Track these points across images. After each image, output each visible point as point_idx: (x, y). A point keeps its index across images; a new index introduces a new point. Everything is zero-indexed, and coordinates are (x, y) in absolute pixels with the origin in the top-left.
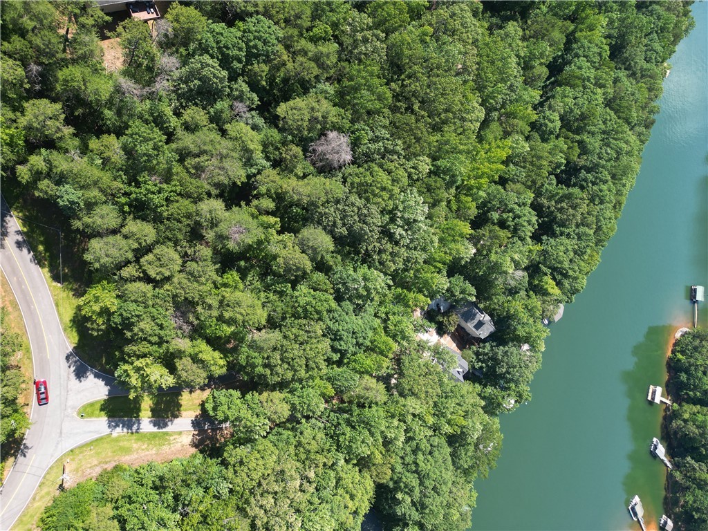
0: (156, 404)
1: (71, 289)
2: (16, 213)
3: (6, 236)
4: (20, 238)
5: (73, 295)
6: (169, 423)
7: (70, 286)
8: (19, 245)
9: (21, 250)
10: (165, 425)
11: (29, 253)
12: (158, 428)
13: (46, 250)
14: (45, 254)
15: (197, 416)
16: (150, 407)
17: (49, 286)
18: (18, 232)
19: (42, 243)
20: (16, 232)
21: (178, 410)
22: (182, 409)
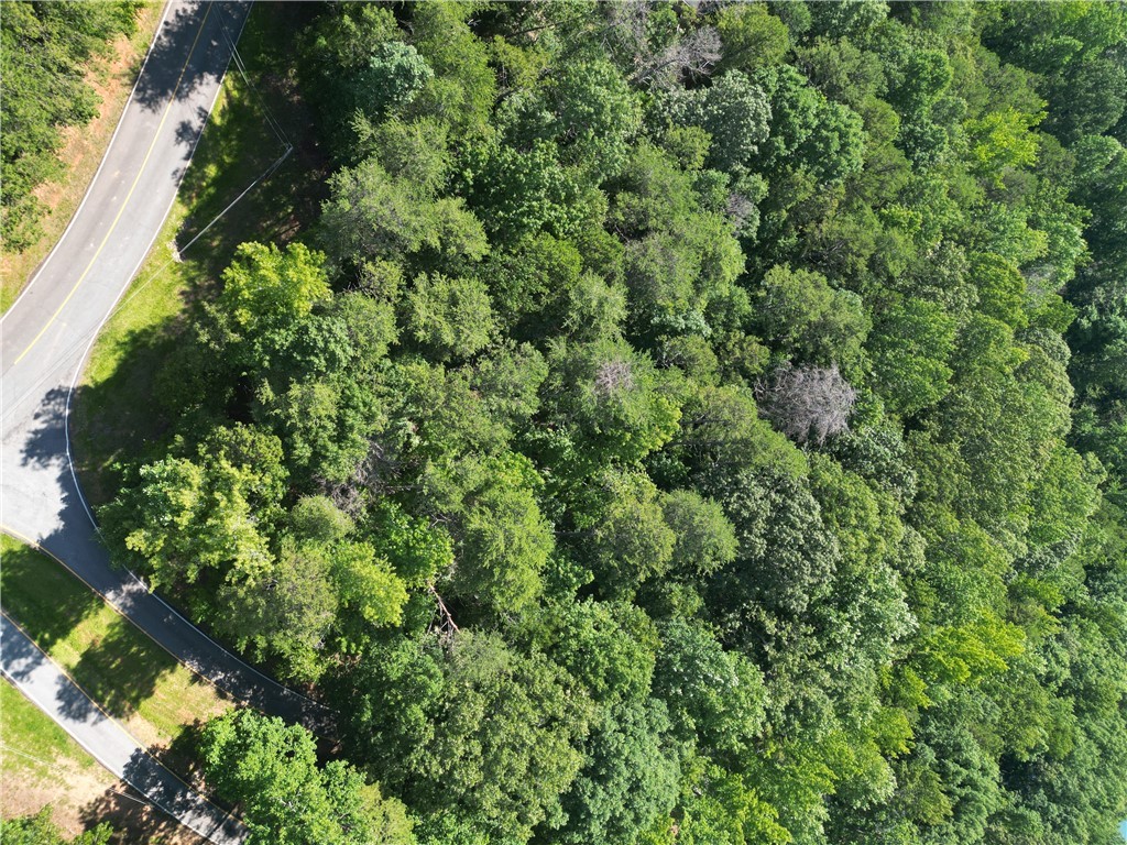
0: (111, 647)
1: (191, 280)
2: (230, 84)
3: (180, 100)
4: (196, 123)
5: (183, 293)
6: (93, 716)
7: (193, 274)
8: (184, 131)
9: (179, 143)
10: (80, 715)
11: (187, 158)
12: (62, 709)
13: (215, 182)
14: (208, 186)
15: (154, 749)
16: (93, 643)
17: (158, 241)
18: (203, 113)
19: (220, 165)
20: (201, 109)
21: (136, 702)
22: (144, 704)
